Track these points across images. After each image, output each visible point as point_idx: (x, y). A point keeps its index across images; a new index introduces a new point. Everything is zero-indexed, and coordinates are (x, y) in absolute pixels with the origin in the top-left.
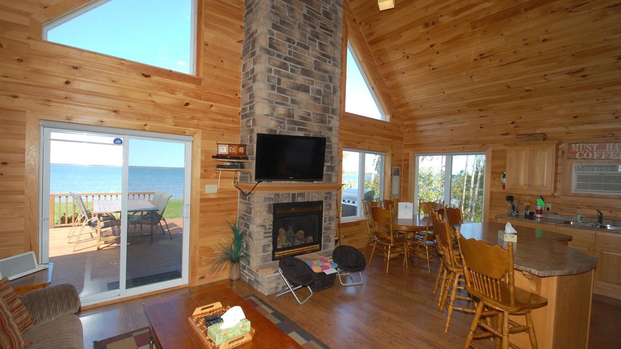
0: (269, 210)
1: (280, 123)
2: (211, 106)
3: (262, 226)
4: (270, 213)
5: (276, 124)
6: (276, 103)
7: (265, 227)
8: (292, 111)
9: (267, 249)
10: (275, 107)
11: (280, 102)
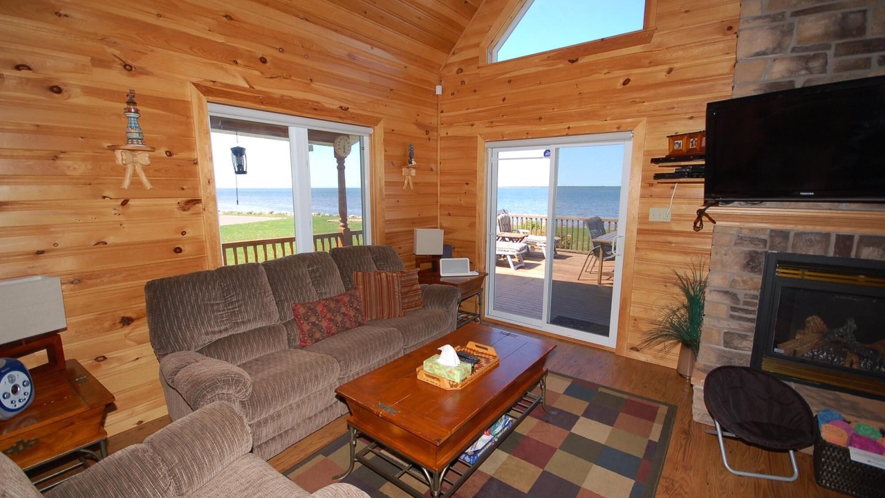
0: (748, 264)
1: (807, 59)
2: (670, 71)
3: (726, 293)
4: (753, 270)
5: (793, 66)
6: (795, 14)
7: (734, 297)
8: (859, 16)
9: (736, 342)
10: (792, 24)
11: (811, 6)
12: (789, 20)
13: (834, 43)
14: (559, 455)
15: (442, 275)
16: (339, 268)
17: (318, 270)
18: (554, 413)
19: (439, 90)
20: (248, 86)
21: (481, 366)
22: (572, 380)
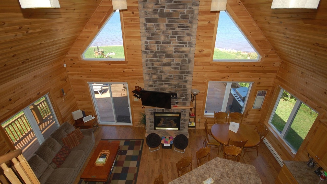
1: (154, 82)
2: (133, 71)
3: (149, 119)
4: (152, 115)
5: (153, 82)
6: (152, 74)
7: (150, 119)
8: (161, 76)
9: (151, 126)
10: (151, 76)
11: (154, 73)
12: (151, 75)
13: (158, 80)
14: (125, 162)
15: (84, 122)
16: (56, 140)
17: (52, 145)
18: (123, 152)
19: (65, 65)
20: (9, 111)
21: (107, 156)
22: (124, 140)
